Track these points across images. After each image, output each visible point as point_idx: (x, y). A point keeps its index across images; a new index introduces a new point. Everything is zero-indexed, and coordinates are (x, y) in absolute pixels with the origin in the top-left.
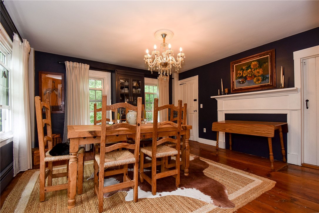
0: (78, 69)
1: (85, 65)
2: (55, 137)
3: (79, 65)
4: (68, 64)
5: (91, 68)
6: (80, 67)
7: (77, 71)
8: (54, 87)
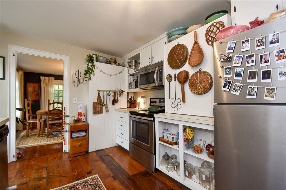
0: (48, 80)
1: (52, 78)
2: (34, 116)
3: (48, 78)
4: (42, 78)
5: (55, 79)
6: (49, 79)
7: (47, 82)
8: (34, 90)
